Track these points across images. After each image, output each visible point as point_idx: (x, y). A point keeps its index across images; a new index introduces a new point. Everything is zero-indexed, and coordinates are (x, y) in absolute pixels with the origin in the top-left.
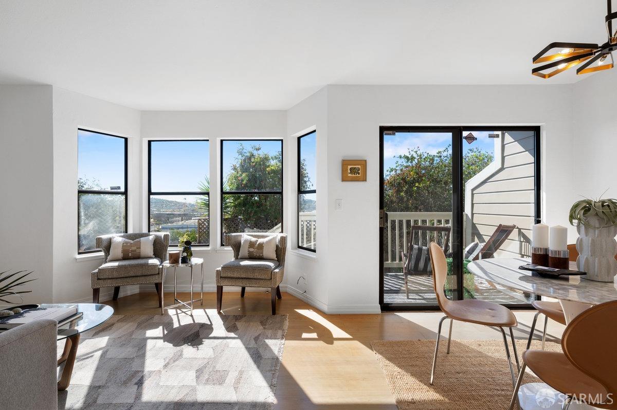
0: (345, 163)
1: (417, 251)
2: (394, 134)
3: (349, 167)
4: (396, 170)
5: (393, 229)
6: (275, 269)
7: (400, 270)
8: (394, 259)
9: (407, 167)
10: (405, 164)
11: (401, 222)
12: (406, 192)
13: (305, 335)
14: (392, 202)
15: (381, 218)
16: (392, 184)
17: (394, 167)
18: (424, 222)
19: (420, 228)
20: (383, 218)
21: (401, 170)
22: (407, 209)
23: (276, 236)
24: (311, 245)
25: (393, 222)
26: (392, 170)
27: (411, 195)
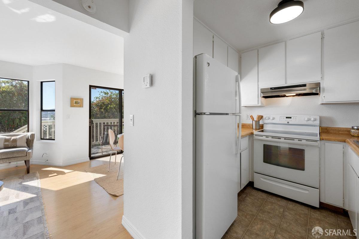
0: (72, 99)
1: (106, 135)
2: (96, 89)
3: (74, 101)
4: (99, 98)
5: (97, 127)
6: (28, 150)
7: (99, 145)
8: (97, 140)
9: (105, 97)
10: (104, 96)
11: (100, 124)
12: (105, 109)
13: (50, 176)
14: (97, 114)
15: (90, 122)
16: (97, 105)
17: (98, 97)
18: (108, 123)
19: (109, 125)
20: (91, 122)
21: (102, 98)
22: (105, 117)
23: (26, 134)
24: (52, 137)
25: (97, 124)
26: (97, 98)
27: (107, 111)
